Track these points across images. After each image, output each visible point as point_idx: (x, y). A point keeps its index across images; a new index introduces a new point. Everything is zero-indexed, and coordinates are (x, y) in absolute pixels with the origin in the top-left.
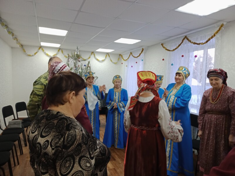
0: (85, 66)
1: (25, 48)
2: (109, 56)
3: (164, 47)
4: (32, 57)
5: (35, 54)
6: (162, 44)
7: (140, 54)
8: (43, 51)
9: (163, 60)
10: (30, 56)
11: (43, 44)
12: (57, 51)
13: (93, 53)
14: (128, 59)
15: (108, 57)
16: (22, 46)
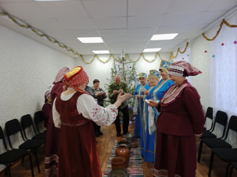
0: (130, 67)
1: (84, 57)
2: (160, 56)
3: (205, 37)
4: (90, 64)
5: (92, 61)
6: (203, 34)
7: (186, 49)
8: (98, 58)
9: (206, 52)
10: (87, 63)
11: (95, 52)
12: (109, 57)
13: (142, 54)
14: (177, 55)
15: (158, 57)
16: (81, 56)
